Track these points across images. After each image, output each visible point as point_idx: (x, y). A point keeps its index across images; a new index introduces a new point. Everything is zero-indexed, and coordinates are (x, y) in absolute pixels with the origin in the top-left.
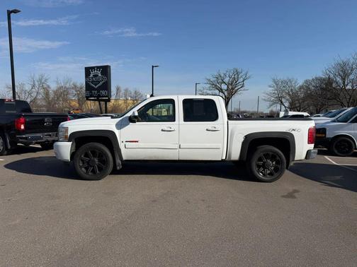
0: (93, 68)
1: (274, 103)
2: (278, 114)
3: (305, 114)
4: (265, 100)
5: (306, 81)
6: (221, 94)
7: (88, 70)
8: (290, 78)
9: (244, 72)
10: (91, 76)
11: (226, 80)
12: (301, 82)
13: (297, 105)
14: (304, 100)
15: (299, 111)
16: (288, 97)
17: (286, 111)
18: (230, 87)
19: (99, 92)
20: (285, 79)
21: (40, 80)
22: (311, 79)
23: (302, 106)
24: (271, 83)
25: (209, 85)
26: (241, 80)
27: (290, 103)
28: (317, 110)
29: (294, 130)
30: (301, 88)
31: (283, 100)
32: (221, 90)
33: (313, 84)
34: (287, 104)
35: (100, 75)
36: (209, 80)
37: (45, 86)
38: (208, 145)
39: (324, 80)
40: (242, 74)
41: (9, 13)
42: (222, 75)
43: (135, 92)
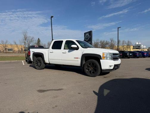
0: (86, 33)
10: (86, 36)
43: (128, 42)
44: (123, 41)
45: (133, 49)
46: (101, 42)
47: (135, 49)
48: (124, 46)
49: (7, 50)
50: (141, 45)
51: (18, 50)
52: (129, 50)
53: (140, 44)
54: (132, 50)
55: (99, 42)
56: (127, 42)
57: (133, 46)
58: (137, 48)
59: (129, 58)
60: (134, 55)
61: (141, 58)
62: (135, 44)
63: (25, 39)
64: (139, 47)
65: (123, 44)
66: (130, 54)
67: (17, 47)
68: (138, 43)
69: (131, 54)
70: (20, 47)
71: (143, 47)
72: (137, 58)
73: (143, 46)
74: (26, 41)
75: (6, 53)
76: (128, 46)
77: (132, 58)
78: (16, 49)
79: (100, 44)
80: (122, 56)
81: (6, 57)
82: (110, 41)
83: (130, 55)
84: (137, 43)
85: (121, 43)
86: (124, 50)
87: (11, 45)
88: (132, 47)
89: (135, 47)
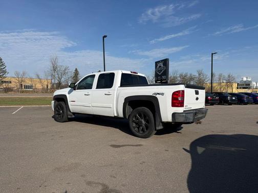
10: (158, 67)
19: (161, 77)
29: (159, 94)
35: (162, 66)
38: (105, 105)
43: (229, 76)
44: (220, 75)
45: (237, 88)
46: (181, 76)
47: (240, 88)
48: (221, 83)
49: (23, 87)
50: (250, 82)
51: (41, 87)
52: (229, 91)
53: (250, 80)
54: (235, 91)
55: (178, 76)
56: (226, 76)
57: (238, 84)
58: (245, 86)
59: (230, 104)
60: (240, 99)
61: (251, 104)
62: (241, 80)
63: (55, 70)
64: (247, 85)
65: (220, 79)
66: (232, 97)
67: (41, 82)
68: (247, 78)
69: (234, 98)
70: (46, 83)
71: (255, 86)
72: (244, 104)
73: (254, 83)
74: (56, 73)
75: (23, 92)
76: (229, 83)
77: (235, 104)
78: (39, 86)
79: (179, 79)
80: (219, 102)
81: (26, 98)
82: (197, 75)
83: (232, 100)
84: (245, 79)
85: (216, 78)
86: (222, 89)
87: (31, 79)
88: (235, 85)
89: (242, 85)
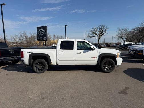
0: (40, 27)
1: (119, 39)
2: (121, 44)
3: (133, 43)
4: (115, 38)
5: (133, 29)
6: (96, 36)
7: (38, 28)
8: (126, 28)
9: (106, 27)
10: (39, 30)
11: (98, 30)
12: (130, 30)
13: (129, 39)
14: (132, 37)
15: (130, 42)
16: (125, 36)
17: (124, 42)
18: (100, 33)
19: (42, 37)
20: (124, 28)
21: (24, 33)
22: (135, 28)
23: (131, 40)
24: (118, 30)
25: (91, 33)
26: (105, 29)
27: (126, 39)
28: (138, 41)
30: (131, 32)
31: (123, 37)
32: (96, 34)
33: (136, 30)
34: (125, 39)
35: (43, 30)
36: (91, 30)
37: (26, 36)
39: (141, 28)
40: (105, 27)
41: (1, 5)
42: (96, 28)
85: (56, 37)
